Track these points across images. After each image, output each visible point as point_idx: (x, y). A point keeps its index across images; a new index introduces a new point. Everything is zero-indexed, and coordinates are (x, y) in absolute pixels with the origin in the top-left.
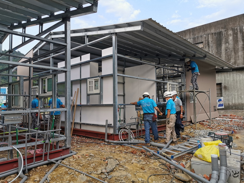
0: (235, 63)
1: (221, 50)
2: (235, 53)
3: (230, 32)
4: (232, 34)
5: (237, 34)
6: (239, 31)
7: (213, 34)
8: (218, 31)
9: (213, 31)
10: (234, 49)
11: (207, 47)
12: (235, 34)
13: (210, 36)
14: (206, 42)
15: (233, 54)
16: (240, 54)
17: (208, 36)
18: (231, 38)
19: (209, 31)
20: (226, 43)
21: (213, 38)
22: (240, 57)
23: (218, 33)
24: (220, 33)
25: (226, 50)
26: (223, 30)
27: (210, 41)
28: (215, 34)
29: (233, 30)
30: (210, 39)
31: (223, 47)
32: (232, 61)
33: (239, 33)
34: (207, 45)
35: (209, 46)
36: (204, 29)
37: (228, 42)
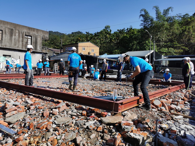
0: (18, 47)
1: (12, 38)
2: (18, 42)
3: (17, 31)
4: (18, 32)
5: (20, 33)
6: (21, 32)
7: (8, 28)
8: (11, 28)
9: (9, 27)
10: (18, 40)
11: (5, 34)
12: (19, 33)
13: (7, 28)
14: (5, 31)
15: (17, 42)
16: (20, 43)
17: (6, 28)
18: (17, 34)
19: (6, 26)
20: (15, 36)
21: (8, 31)
22: (20, 45)
23: (11, 29)
24: (12, 30)
25: (15, 39)
26: (14, 29)
27: (7, 32)
28: (10, 29)
29: (18, 31)
30: (7, 30)
31: (13, 37)
32: (17, 45)
33: (21, 33)
34: (5, 33)
35: (6, 34)
36: (4, 23)
37: (16, 36)
